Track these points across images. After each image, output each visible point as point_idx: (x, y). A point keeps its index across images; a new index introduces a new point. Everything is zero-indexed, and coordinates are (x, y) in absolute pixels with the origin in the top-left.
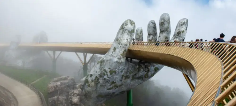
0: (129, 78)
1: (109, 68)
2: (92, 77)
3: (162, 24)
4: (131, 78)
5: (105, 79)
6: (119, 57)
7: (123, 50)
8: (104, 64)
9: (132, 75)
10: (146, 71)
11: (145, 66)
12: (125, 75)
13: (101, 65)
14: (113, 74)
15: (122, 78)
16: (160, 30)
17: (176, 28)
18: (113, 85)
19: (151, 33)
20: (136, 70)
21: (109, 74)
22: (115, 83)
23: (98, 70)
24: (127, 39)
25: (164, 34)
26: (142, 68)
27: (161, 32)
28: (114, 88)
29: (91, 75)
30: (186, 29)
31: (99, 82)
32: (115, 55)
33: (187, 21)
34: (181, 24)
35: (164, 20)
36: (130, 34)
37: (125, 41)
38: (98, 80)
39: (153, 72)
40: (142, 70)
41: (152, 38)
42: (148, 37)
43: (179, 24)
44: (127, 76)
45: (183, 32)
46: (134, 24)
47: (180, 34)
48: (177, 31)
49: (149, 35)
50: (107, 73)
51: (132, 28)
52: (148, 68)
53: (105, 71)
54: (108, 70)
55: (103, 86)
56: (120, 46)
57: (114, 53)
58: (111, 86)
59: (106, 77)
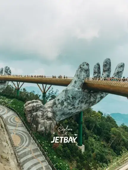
0: (83, 103)
1: (72, 95)
2: (59, 101)
3: (105, 66)
4: (84, 103)
5: (68, 102)
6: (78, 87)
7: (81, 83)
8: (68, 92)
9: (85, 100)
10: (95, 99)
11: (94, 95)
12: (81, 100)
13: (66, 93)
14: (74, 99)
15: (79, 102)
16: (103, 70)
17: (116, 69)
18: (73, 107)
19: (96, 72)
20: (88, 97)
21: (71, 99)
22: (74, 105)
23: (64, 96)
24: (84, 76)
25: (106, 73)
26: (93, 96)
27: (104, 71)
28: (73, 109)
29: (58, 100)
30: (123, 70)
31: (64, 104)
32: (76, 86)
33: (124, 64)
34: (120, 66)
35: (107, 63)
36: (85, 72)
37: (83, 77)
38: (63, 103)
39: (99, 99)
40: (92, 97)
41: (97, 75)
42: (94, 74)
43: (118, 67)
44: (82, 101)
45: (121, 72)
46: (89, 65)
47: (119, 73)
48: (117, 71)
49: (95, 73)
50: (70, 98)
51: (88, 68)
52: (96, 96)
53: (69, 97)
54: (71, 96)
55: (66, 107)
56: (79, 80)
57: (75, 84)
58: (72, 108)
59: (69, 101)
